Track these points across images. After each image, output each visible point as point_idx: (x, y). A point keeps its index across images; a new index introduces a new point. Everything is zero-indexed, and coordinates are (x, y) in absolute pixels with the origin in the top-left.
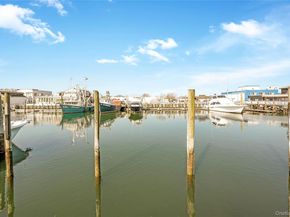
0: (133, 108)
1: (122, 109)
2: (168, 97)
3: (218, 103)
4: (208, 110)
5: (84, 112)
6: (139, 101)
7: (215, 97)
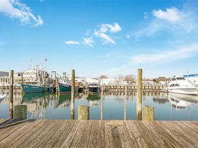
0: (91, 89)
1: (80, 90)
2: (127, 79)
3: (177, 85)
4: (168, 92)
5: (43, 92)
6: (97, 82)
7: (174, 79)
